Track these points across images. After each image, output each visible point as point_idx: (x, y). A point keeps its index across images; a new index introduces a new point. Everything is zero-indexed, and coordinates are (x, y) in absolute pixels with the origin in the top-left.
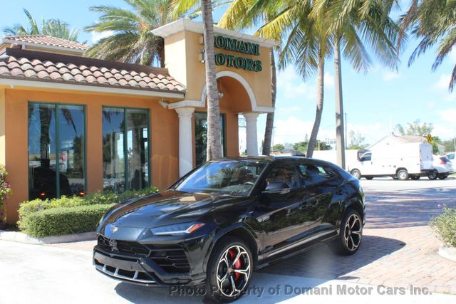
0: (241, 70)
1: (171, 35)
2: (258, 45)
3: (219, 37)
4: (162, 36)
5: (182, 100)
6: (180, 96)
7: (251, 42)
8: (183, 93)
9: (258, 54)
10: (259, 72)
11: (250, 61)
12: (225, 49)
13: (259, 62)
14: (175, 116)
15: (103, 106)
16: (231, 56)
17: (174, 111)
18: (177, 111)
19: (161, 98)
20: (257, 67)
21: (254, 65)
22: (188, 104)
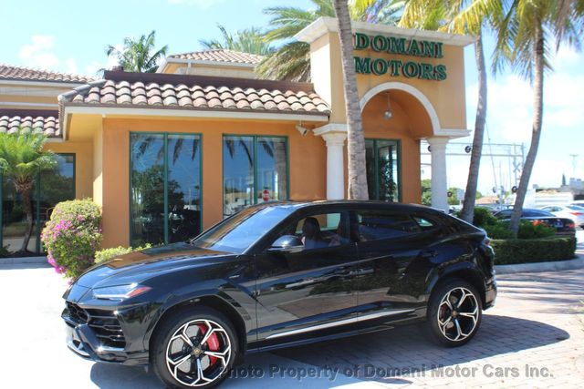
0: (413, 80)
1: (317, 39)
2: (441, 44)
3: (377, 37)
4: (307, 42)
5: (327, 123)
6: (324, 119)
7: (430, 41)
8: (327, 114)
9: (441, 57)
10: (442, 82)
11: (428, 67)
12: (388, 52)
13: (442, 68)
14: (322, 145)
15: (224, 135)
16: (396, 62)
17: (320, 137)
18: (325, 137)
19: (298, 121)
20: (440, 74)
21: (435, 71)
22: (333, 129)
